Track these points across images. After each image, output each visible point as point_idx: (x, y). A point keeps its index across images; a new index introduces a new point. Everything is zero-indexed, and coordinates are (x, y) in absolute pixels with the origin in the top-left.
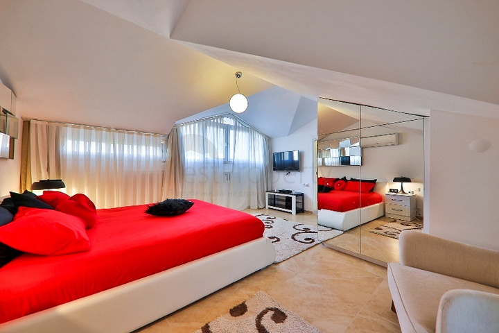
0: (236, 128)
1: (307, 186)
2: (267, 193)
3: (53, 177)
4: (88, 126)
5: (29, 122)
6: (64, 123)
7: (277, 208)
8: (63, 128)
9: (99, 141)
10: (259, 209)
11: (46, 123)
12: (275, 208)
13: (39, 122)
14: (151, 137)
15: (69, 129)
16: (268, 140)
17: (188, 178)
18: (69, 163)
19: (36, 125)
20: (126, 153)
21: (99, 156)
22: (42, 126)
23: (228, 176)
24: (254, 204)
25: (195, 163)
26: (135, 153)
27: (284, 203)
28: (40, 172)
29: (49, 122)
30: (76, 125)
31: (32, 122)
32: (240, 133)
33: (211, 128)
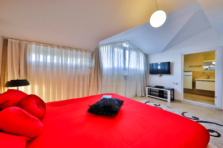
0: (130, 49)
1: (177, 84)
2: (147, 88)
3: (22, 78)
4: (46, 44)
5: (7, 40)
6: (31, 42)
7: (152, 96)
8: (30, 45)
9: (52, 55)
10: (142, 96)
11: (19, 41)
12: (151, 96)
13: (13, 40)
14: (84, 53)
15: (34, 46)
16: (147, 56)
17: (104, 78)
18: (33, 69)
19: (12, 42)
20: (69, 62)
21: (52, 64)
22: (15, 43)
23: (126, 77)
24: (139, 94)
25: (108, 69)
26: (74, 63)
27: (158, 94)
28: (14, 74)
29: (20, 40)
30: (38, 43)
31: (9, 40)
32: (132, 52)
33: (117, 49)
